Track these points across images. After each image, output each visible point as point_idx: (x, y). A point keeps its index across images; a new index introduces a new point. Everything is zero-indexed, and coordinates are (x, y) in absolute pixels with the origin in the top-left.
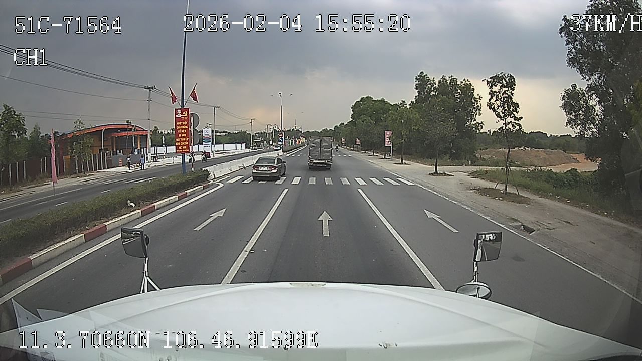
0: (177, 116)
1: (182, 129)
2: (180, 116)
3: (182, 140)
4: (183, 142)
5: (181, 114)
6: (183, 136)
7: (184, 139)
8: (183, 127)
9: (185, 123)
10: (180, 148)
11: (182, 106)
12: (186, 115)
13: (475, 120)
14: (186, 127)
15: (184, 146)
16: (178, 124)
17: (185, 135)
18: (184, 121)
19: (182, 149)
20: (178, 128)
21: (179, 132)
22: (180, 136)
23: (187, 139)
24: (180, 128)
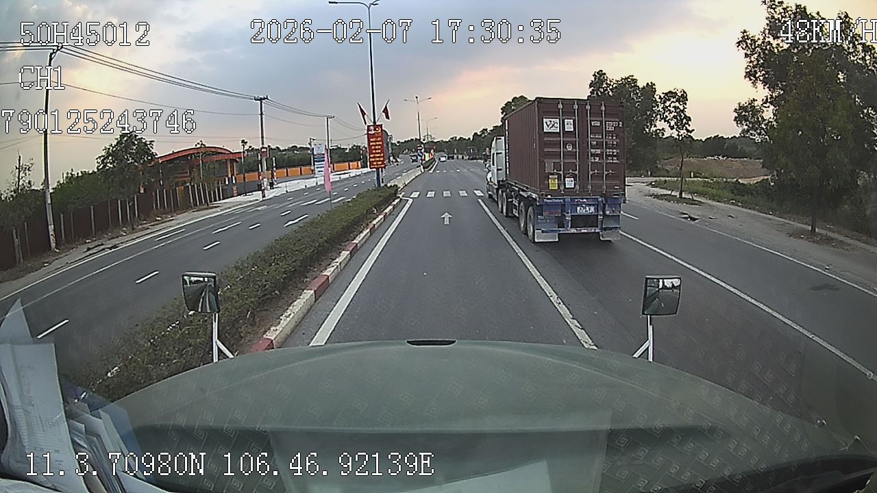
0: (370, 132)
1: (376, 145)
2: (373, 132)
3: (377, 155)
4: (378, 157)
5: (375, 130)
6: (377, 151)
7: (379, 155)
8: (377, 143)
9: (379, 139)
10: (375, 163)
11: (375, 122)
12: (380, 131)
13: (655, 126)
14: (381, 143)
15: (380, 161)
16: (371, 140)
17: (380, 151)
18: (377, 137)
19: (377, 165)
20: (371, 144)
21: (373, 148)
22: (374, 151)
23: (382, 155)
24: (374, 144)
